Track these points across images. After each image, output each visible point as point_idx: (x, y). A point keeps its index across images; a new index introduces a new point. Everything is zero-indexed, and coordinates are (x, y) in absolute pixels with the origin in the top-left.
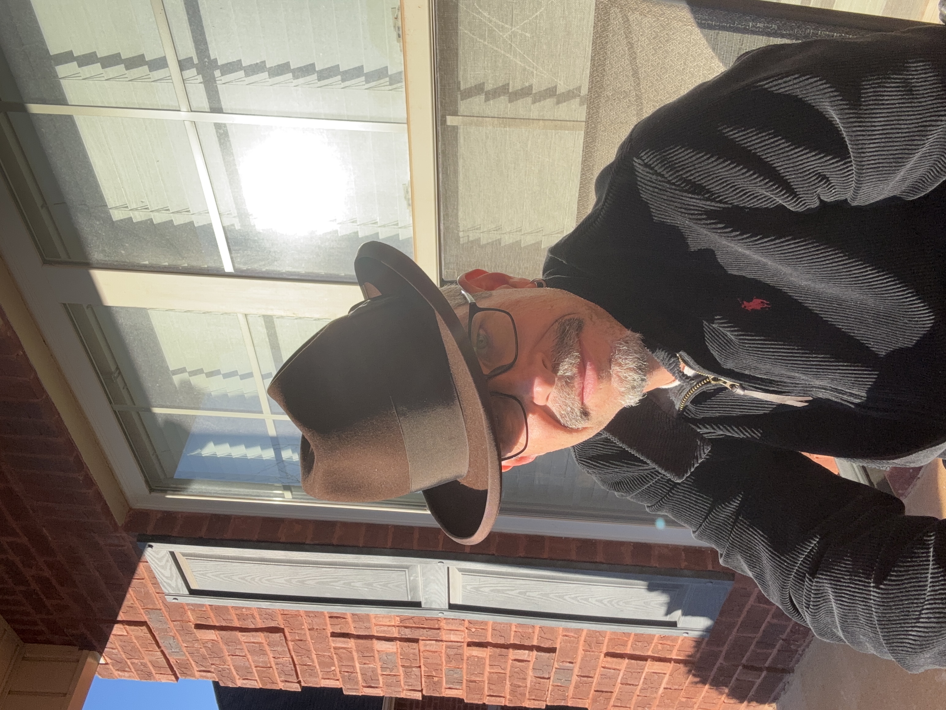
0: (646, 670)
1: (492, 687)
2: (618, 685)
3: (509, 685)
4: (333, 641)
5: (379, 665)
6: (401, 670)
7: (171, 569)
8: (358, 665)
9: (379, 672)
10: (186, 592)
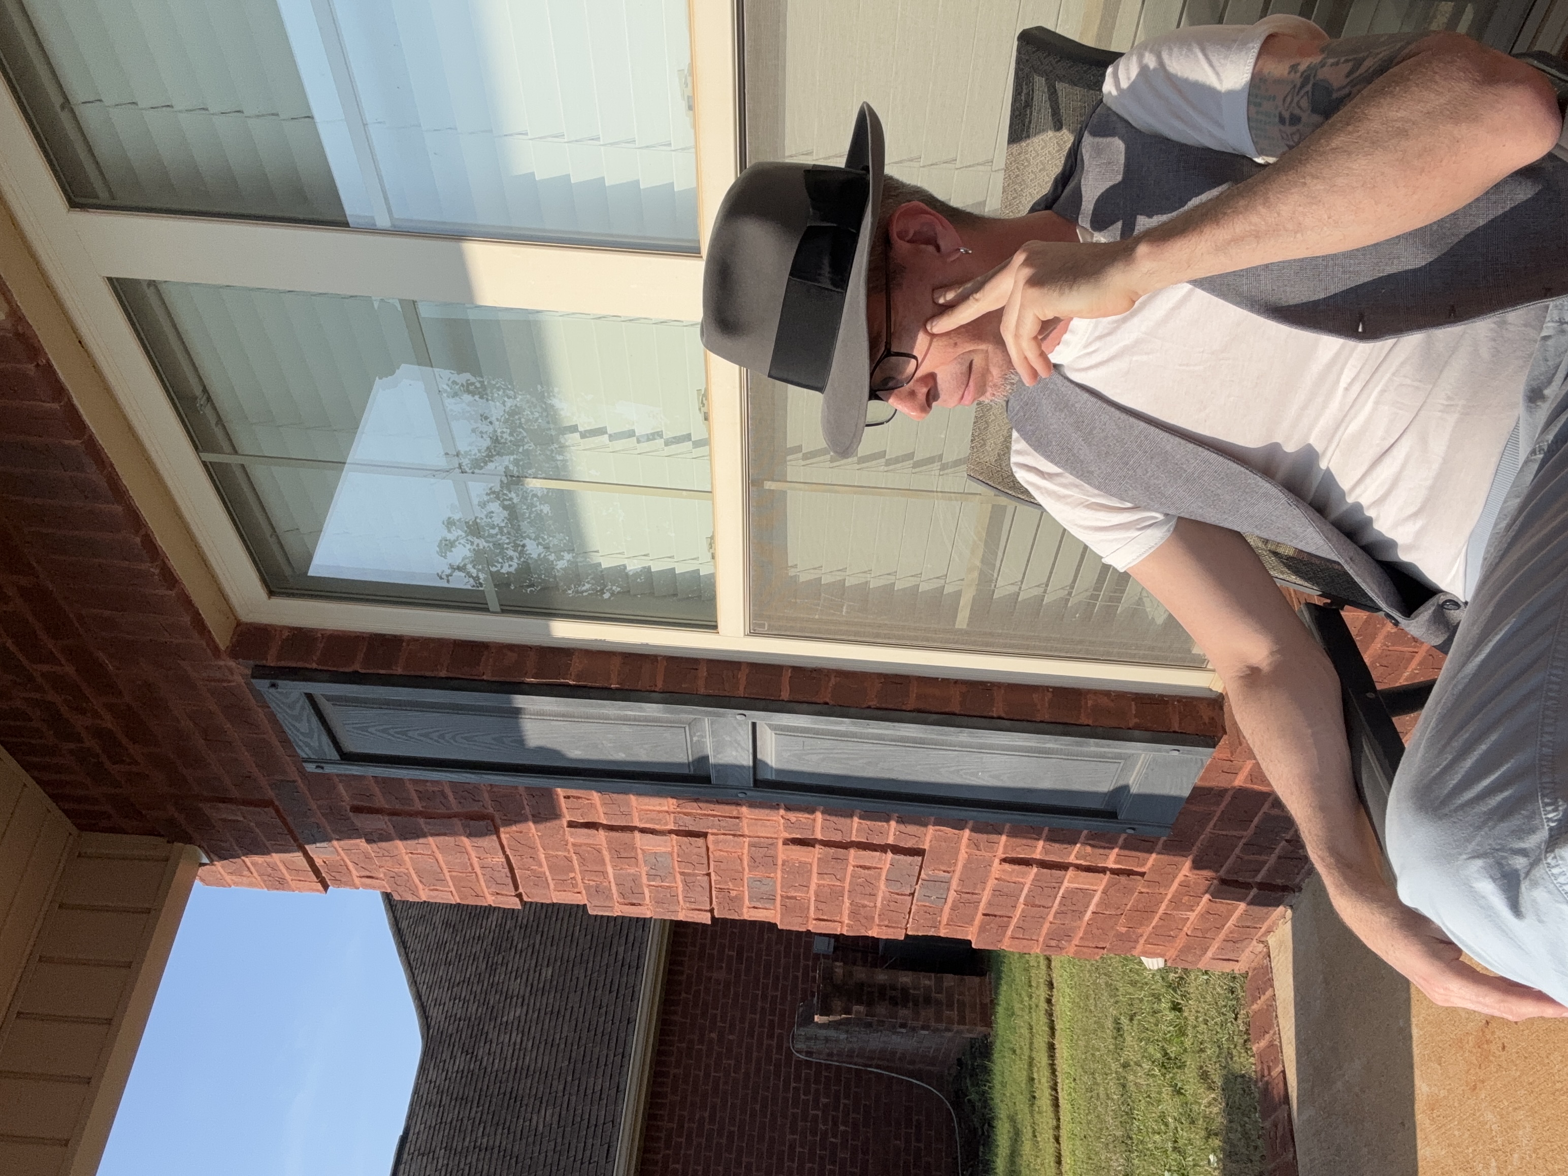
0: (1066, 884)
1: (822, 906)
2: (1021, 907)
3: (848, 904)
4: (572, 834)
5: (644, 870)
6: (679, 878)
7: (309, 721)
8: (610, 870)
9: (644, 880)
10: (335, 756)
